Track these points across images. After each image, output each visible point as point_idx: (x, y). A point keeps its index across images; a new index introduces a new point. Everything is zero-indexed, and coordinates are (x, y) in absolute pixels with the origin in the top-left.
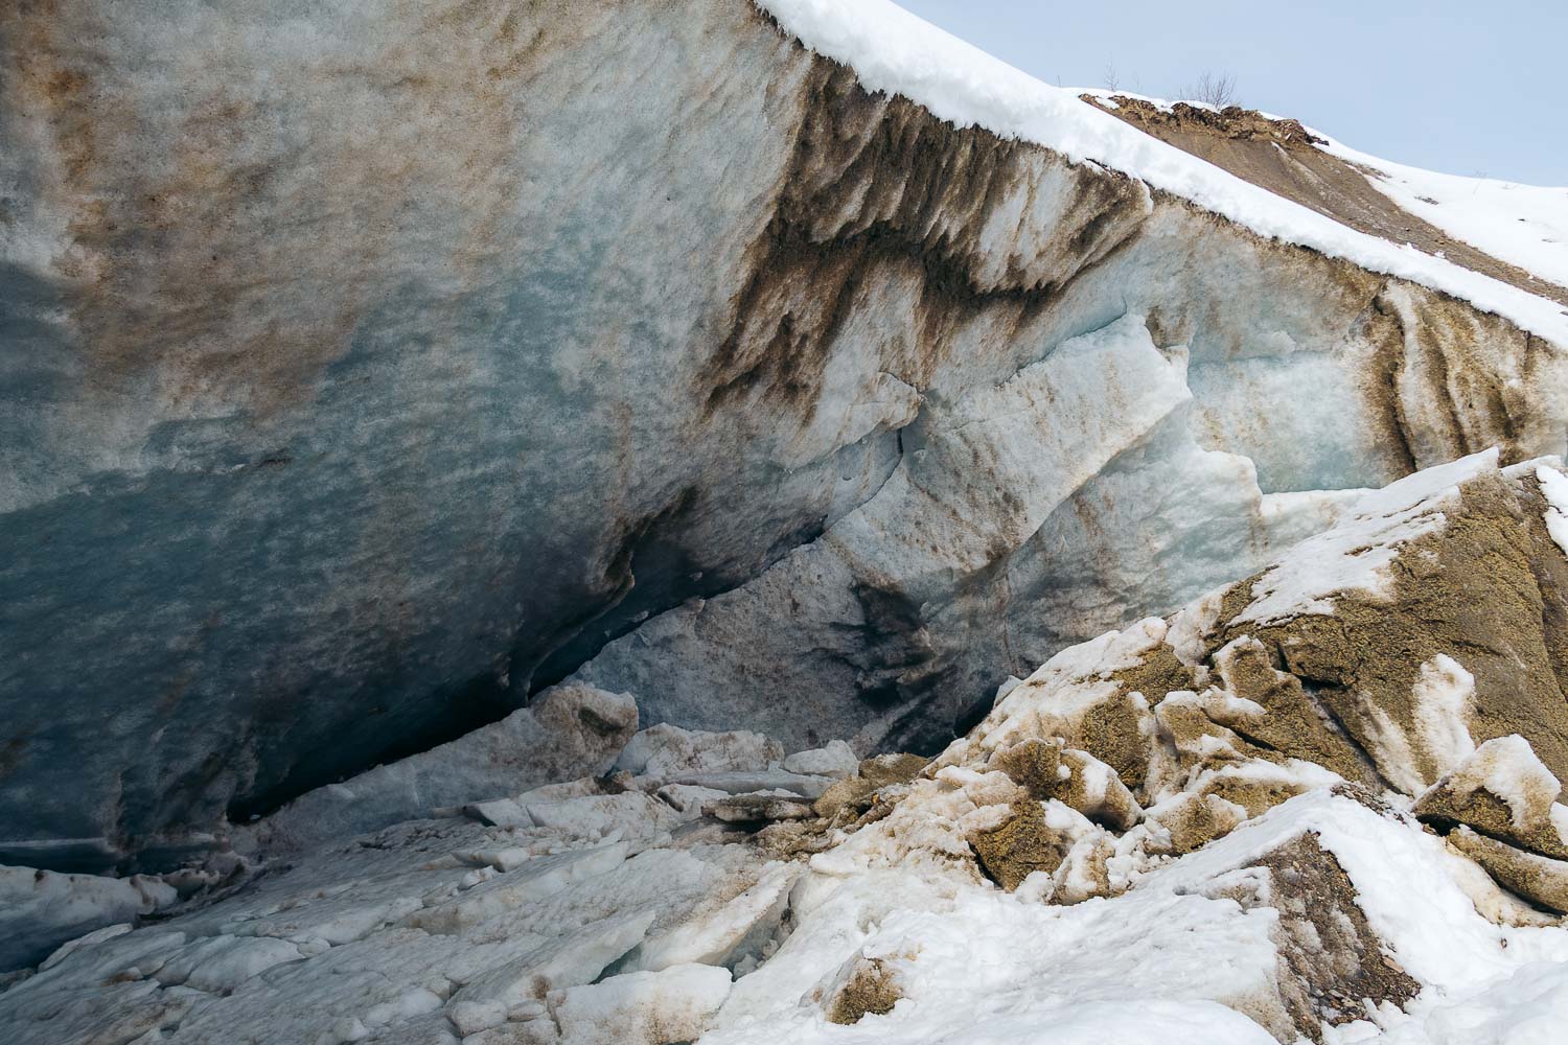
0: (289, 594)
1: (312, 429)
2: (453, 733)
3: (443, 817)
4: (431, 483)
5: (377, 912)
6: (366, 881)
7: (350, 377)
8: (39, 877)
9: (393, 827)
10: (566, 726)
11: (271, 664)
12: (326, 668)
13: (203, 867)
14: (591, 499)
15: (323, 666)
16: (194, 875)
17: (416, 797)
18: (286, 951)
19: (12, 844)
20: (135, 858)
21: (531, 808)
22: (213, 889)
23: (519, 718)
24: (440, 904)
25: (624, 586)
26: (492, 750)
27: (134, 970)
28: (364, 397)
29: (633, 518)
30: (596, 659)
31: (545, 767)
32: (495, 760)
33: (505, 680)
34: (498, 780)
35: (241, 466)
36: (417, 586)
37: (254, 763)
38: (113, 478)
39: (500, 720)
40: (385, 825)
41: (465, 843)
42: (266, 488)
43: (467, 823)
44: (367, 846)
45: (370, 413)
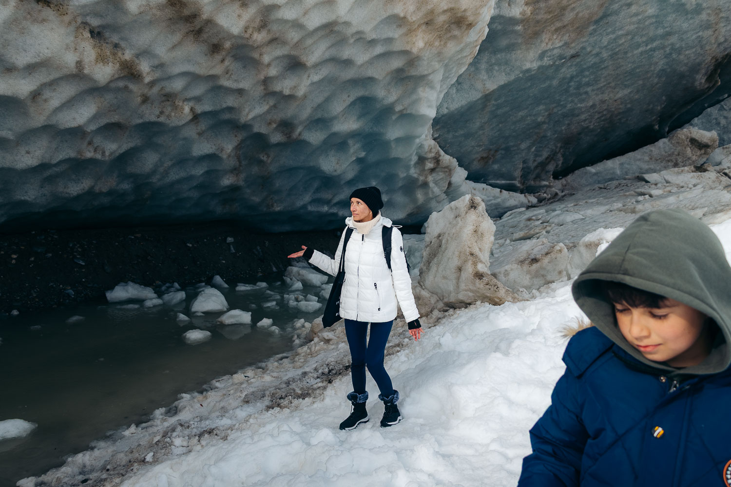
0: (576, 100)
1: (587, 44)
2: (634, 149)
3: (629, 179)
4: (629, 55)
5: (607, 207)
6: (601, 199)
7: (601, 24)
8: (501, 192)
9: (610, 182)
10: (683, 145)
11: (569, 124)
12: (587, 125)
13: (545, 193)
14: (699, 50)
15: (586, 124)
16: (542, 195)
17: (618, 172)
18: (578, 216)
19: (493, 181)
20: (525, 188)
21: (665, 176)
22: (549, 200)
23: (662, 143)
24: (629, 206)
25: (714, 85)
26: (650, 155)
27: (534, 218)
28: (606, 29)
29: (720, 56)
30: (700, 117)
31: (674, 162)
32: (651, 159)
33: (657, 127)
34: (652, 167)
35: (564, 60)
36: (622, 93)
37: (561, 159)
38: (528, 70)
39: (654, 143)
40: (606, 182)
41: (638, 188)
42: (571, 66)
43: (639, 182)
44: (601, 188)
45: (608, 34)
